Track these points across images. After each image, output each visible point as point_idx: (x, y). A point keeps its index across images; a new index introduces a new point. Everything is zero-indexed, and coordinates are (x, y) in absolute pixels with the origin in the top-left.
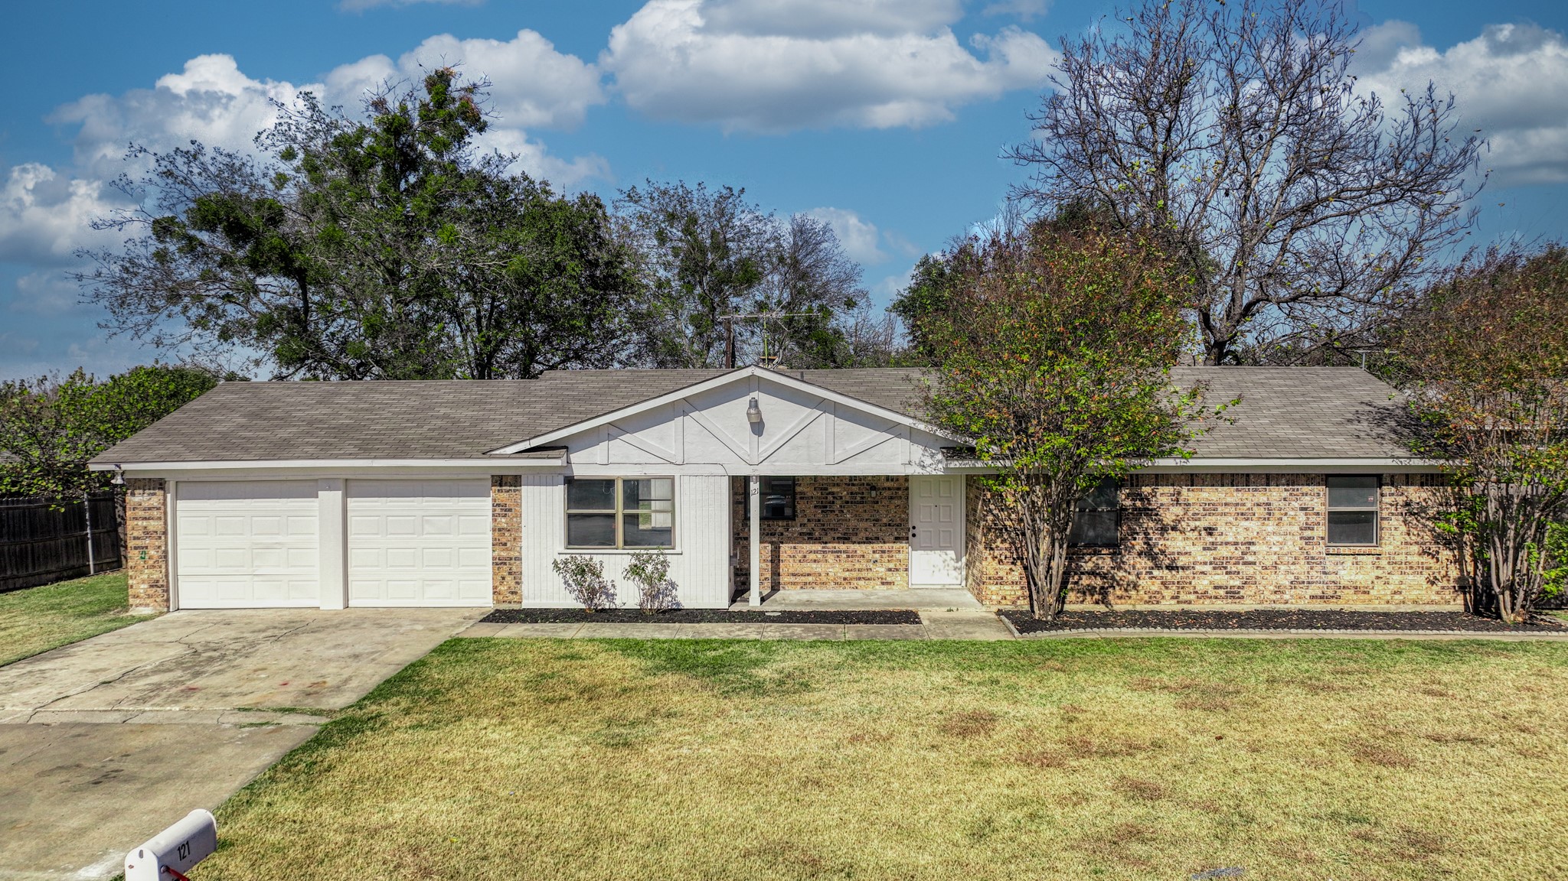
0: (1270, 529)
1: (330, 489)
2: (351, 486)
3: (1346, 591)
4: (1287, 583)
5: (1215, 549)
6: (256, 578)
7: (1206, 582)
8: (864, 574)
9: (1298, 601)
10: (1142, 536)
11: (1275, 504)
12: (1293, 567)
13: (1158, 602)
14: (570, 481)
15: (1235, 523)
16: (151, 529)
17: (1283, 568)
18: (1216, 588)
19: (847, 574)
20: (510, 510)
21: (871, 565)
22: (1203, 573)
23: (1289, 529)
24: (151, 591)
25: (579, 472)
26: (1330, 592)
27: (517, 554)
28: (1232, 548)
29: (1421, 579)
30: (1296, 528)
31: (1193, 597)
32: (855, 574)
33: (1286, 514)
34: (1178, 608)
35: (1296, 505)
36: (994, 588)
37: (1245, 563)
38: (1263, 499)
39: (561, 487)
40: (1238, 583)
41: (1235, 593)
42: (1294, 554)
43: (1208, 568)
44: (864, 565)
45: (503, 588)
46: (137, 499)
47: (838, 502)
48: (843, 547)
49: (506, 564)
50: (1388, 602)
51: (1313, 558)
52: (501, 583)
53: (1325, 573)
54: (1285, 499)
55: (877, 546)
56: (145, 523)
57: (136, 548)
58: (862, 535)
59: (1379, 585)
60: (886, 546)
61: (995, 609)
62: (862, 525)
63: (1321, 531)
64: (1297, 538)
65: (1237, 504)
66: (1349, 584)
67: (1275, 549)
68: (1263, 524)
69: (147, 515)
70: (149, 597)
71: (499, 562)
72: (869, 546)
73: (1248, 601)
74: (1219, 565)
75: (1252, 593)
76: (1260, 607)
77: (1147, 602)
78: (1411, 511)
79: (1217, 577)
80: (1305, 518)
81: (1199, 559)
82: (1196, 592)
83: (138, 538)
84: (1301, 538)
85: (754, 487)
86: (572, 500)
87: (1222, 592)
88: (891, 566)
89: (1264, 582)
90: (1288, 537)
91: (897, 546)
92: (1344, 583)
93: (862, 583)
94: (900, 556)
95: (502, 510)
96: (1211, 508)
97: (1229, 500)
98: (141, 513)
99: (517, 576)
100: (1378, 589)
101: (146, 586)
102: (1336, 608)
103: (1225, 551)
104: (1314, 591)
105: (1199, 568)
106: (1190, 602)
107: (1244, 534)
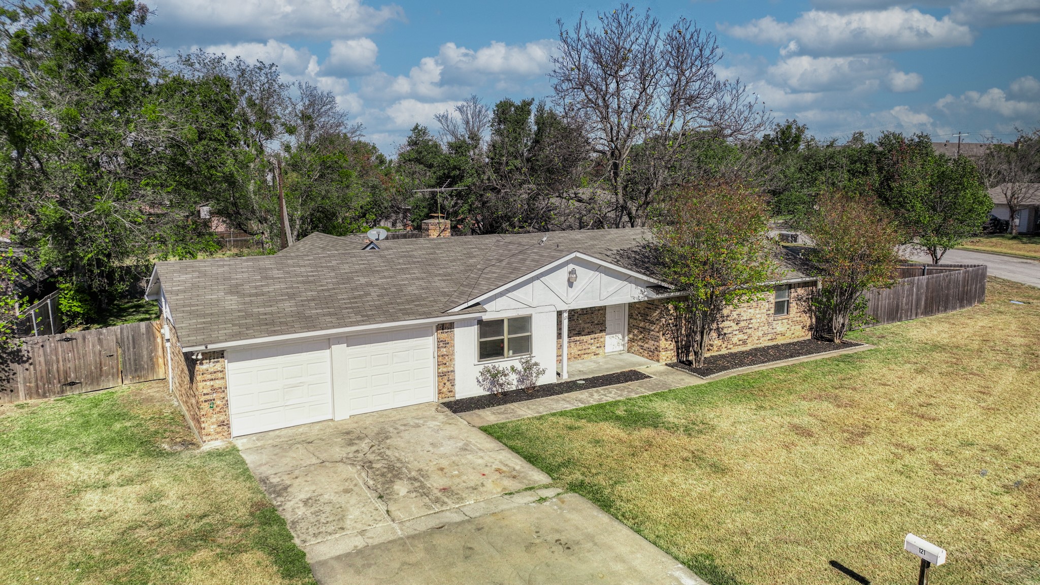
0: (757, 312)
1: (339, 343)
3: (779, 336)
4: (761, 335)
5: (740, 323)
6: (286, 408)
7: (736, 339)
8: (587, 351)
9: (764, 342)
10: (716, 322)
11: (759, 301)
12: (763, 328)
13: (721, 351)
14: (480, 322)
15: (747, 311)
16: (216, 386)
17: (760, 328)
18: (739, 341)
19: (579, 352)
20: (448, 343)
21: (590, 346)
22: (735, 335)
23: (763, 311)
24: (219, 429)
25: (486, 317)
26: (774, 337)
27: (452, 369)
28: (745, 322)
29: (800, 327)
30: (765, 311)
31: (732, 346)
32: (583, 352)
33: (762, 304)
34: (727, 352)
35: (766, 300)
36: (664, 353)
37: (749, 328)
39: (476, 327)
40: (746, 337)
41: (745, 342)
42: (764, 322)
43: (737, 332)
44: (587, 346)
45: (445, 390)
46: (205, 367)
47: (576, 315)
48: (578, 338)
49: (445, 376)
50: (790, 339)
51: (769, 323)
52: (444, 387)
53: (773, 329)
55: (592, 336)
56: (212, 383)
57: (205, 401)
58: (586, 331)
59: (788, 332)
60: (596, 336)
61: (664, 363)
62: (586, 326)
63: (772, 311)
65: (748, 302)
66: (780, 333)
67: (758, 320)
69: (213, 377)
70: (218, 433)
71: (441, 375)
72: (589, 336)
73: (749, 345)
74: (740, 330)
75: (750, 341)
76: (753, 347)
77: (717, 351)
78: (799, 299)
79: (740, 336)
80: (768, 305)
81: (734, 329)
82: (733, 344)
83: (208, 394)
84: (766, 315)
85: (566, 315)
86: (482, 334)
87: (741, 342)
88: (598, 345)
89: (754, 336)
90: (763, 315)
91: (601, 334)
92: (778, 332)
93: (586, 356)
94: (602, 340)
95: (443, 344)
96: (740, 305)
98: (209, 377)
99: (452, 382)
100: (788, 334)
101: (215, 426)
102: (775, 343)
103: (742, 324)
104: (769, 337)
105: (734, 333)
106: (730, 349)
107: (749, 315)
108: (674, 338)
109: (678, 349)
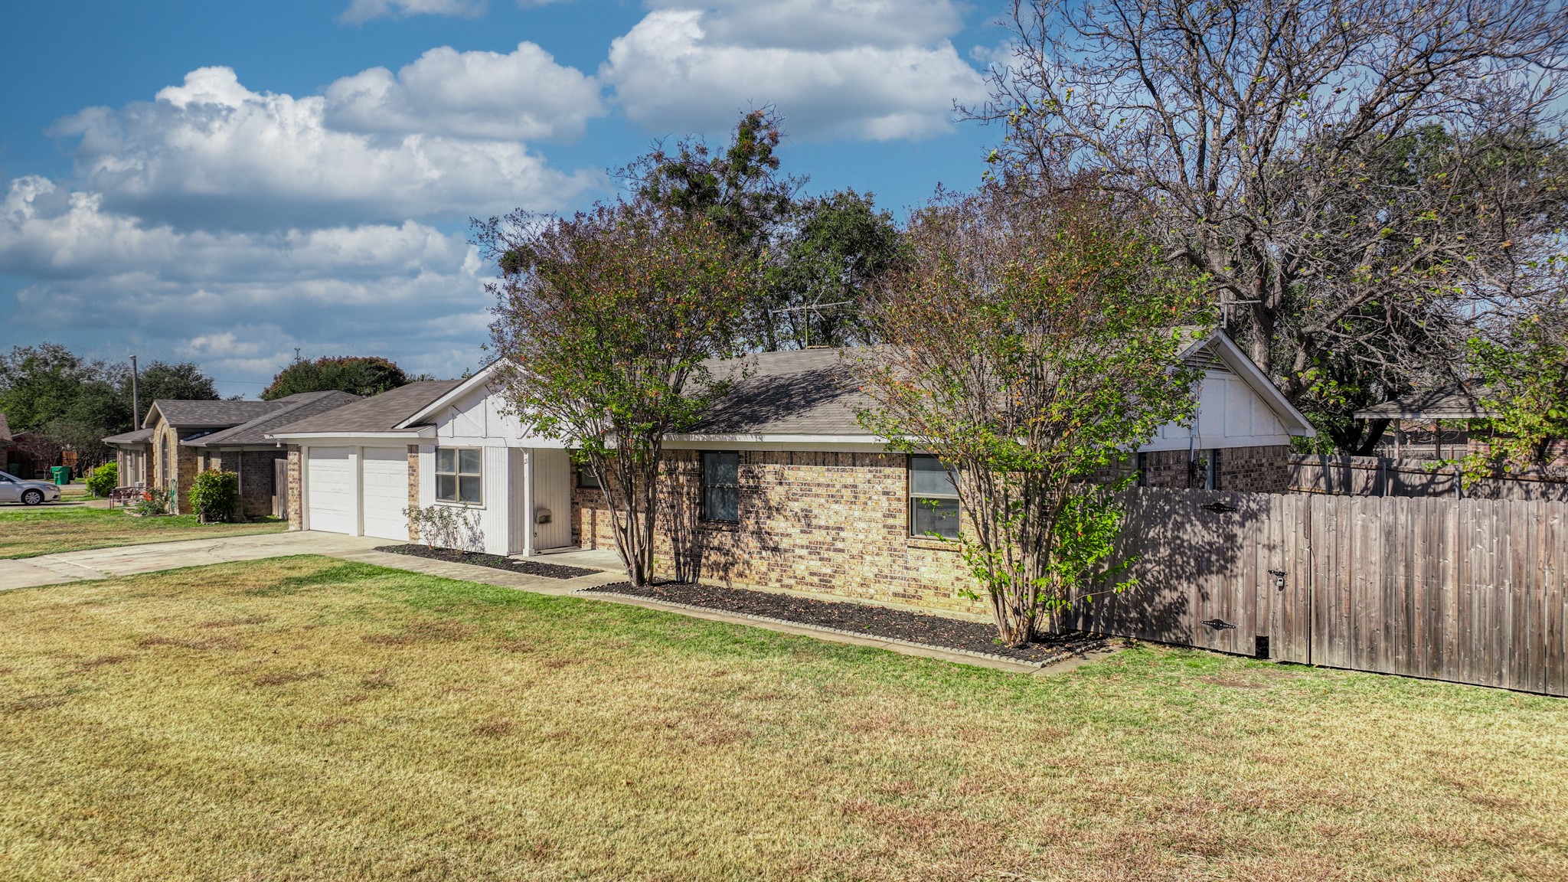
0: (857, 514)
1: (353, 453)
2: (365, 451)
3: (927, 591)
4: (872, 576)
5: (811, 532)
7: (803, 567)
9: (882, 597)
10: (753, 515)
11: (861, 487)
12: (876, 558)
13: (766, 584)
14: (437, 450)
15: (827, 506)
16: (295, 476)
17: (868, 558)
18: (812, 574)
20: (415, 471)
22: (800, 557)
23: (874, 515)
25: (441, 443)
26: (911, 591)
28: (824, 532)
30: (880, 515)
31: (792, 582)
33: (870, 498)
34: (779, 591)
35: (879, 488)
37: (835, 550)
38: (850, 481)
39: (435, 454)
40: (829, 571)
41: (826, 581)
42: (878, 544)
43: (804, 552)
49: (413, 511)
50: (969, 610)
51: (895, 550)
53: (906, 568)
54: (869, 482)
56: (293, 473)
57: (290, 489)
59: (959, 588)
63: (901, 520)
64: (880, 526)
65: (828, 485)
66: (929, 584)
67: (861, 536)
68: (850, 509)
69: (294, 468)
73: (838, 591)
74: (814, 549)
75: (841, 584)
76: (849, 600)
77: (758, 583)
79: (812, 563)
80: (887, 504)
81: (798, 542)
82: (795, 577)
83: (291, 482)
84: (884, 526)
86: (439, 465)
87: (816, 579)
89: (852, 573)
90: (873, 524)
92: (924, 582)
95: (412, 470)
96: (806, 488)
97: (821, 480)
98: (292, 466)
100: (959, 593)
102: (918, 609)
103: (818, 536)
104: (897, 587)
105: (798, 551)
106: (790, 587)
107: (834, 518)
108: (669, 530)
109: (677, 554)
